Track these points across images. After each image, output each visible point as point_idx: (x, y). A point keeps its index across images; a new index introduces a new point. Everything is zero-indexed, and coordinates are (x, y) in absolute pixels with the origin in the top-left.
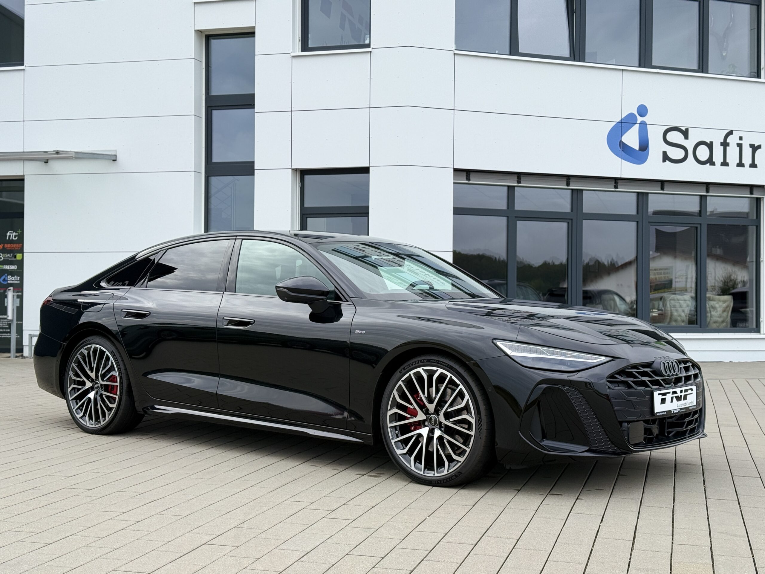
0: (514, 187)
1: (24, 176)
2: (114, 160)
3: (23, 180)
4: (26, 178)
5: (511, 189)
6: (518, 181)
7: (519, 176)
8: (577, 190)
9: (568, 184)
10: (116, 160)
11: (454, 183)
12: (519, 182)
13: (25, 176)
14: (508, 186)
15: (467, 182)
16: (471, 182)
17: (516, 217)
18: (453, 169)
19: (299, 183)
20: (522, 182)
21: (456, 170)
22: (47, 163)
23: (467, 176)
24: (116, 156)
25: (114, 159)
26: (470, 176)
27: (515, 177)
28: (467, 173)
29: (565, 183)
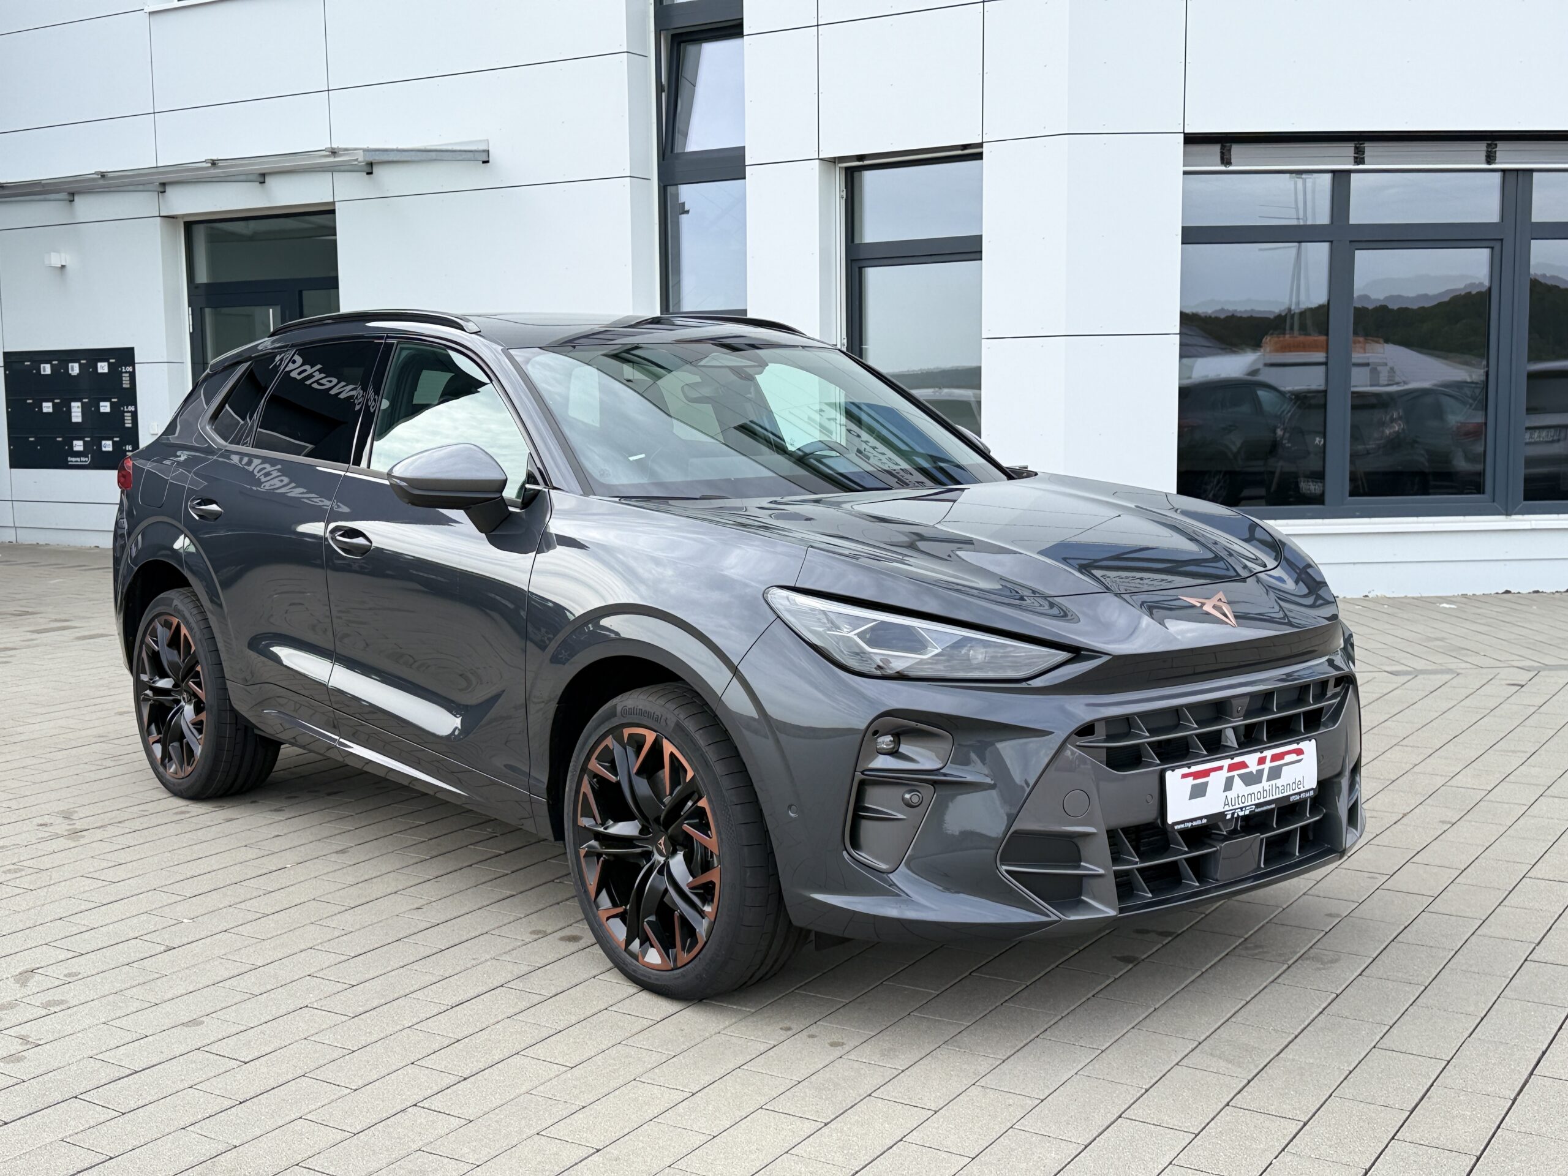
0: (1349, 172)
1: (333, 203)
2: (484, 162)
3: (333, 212)
4: (338, 208)
5: (1341, 178)
6: (1355, 158)
7: (1359, 140)
8: (1517, 170)
9: (1490, 158)
10: (488, 162)
11: (1185, 173)
12: (1359, 160)
13: (337, 204)
14: (1333, 172)
15: (1223, 168)
16: (1231, 168)
17: (1351, 241)
18: (1182, 135)
19: (841, 191)
20: (1366, 159)
21: (1191, 139)
22: (371, 175)
23: (1222, 154)
24: (488, 151)
25: (486, 159)
26: (1230, 150)
27: (1349, 149)
28: (1222, 148)
29: (1483, 156)
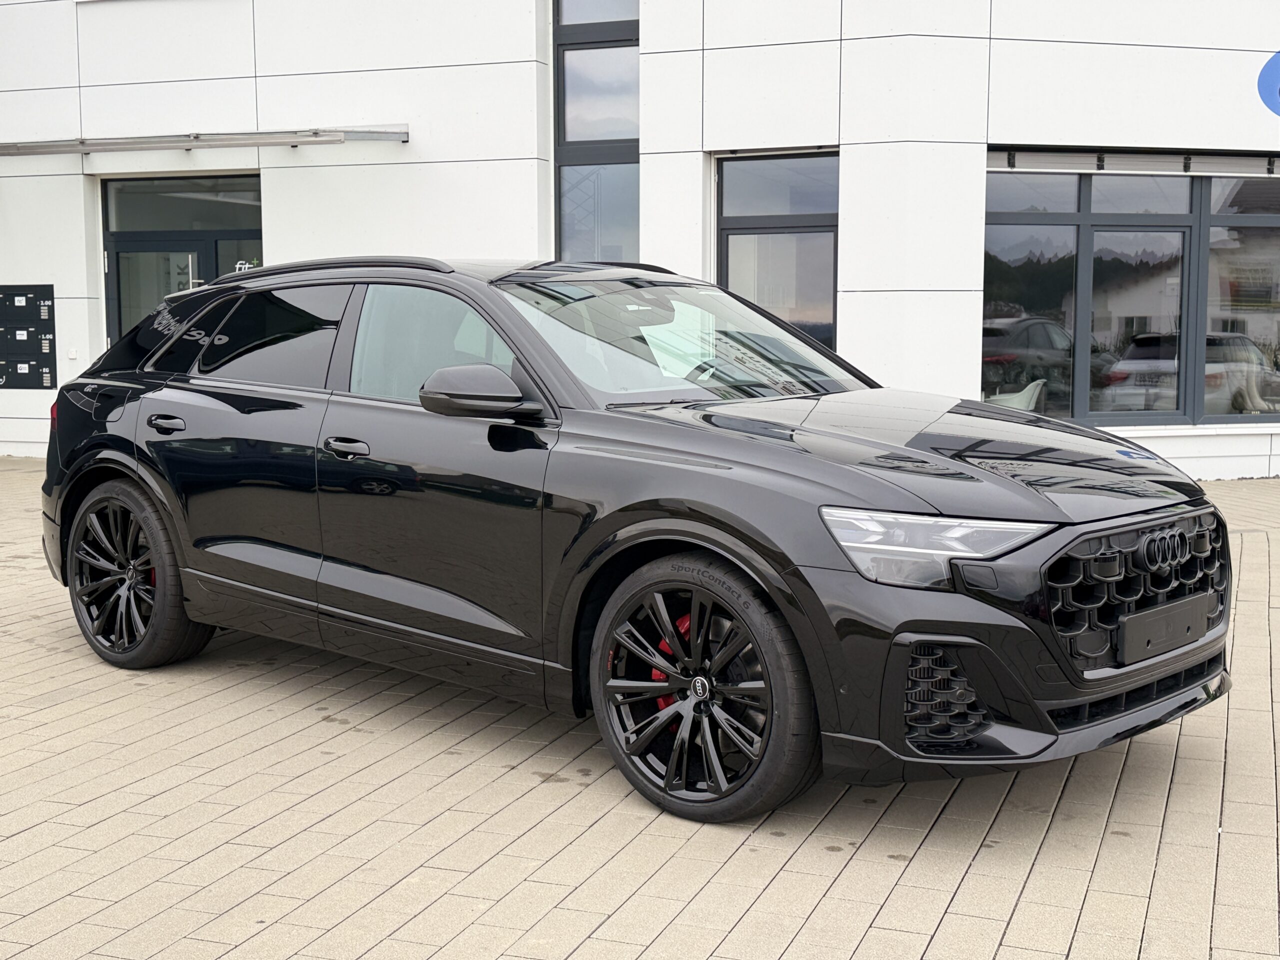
0: (1090, 175)
1: (259, 169)
2: (403, 142)
3: (258, 176)
4: (262, 172)
5: (1085, 179)
6: (1098, 165)
7: (1101, 153)
8: (1201, 177)
9: (1187, 168)
10: (407, 141)
11: (988, 172)
12: (1100, 167)
14: (1080, 175)
15: (1009, 169)
16: (1015, 170)
17: (1092, 225)
18: (986, 145)
19: (715, 176)
20: (1105, 167)
21: (991, 147)
22: (296, 150)
23: (1009, 159)
24: (408, 134)
26: (1014, 157)
27: (1093, 159)
28: (1009, 155)
29: (1181, 166)
